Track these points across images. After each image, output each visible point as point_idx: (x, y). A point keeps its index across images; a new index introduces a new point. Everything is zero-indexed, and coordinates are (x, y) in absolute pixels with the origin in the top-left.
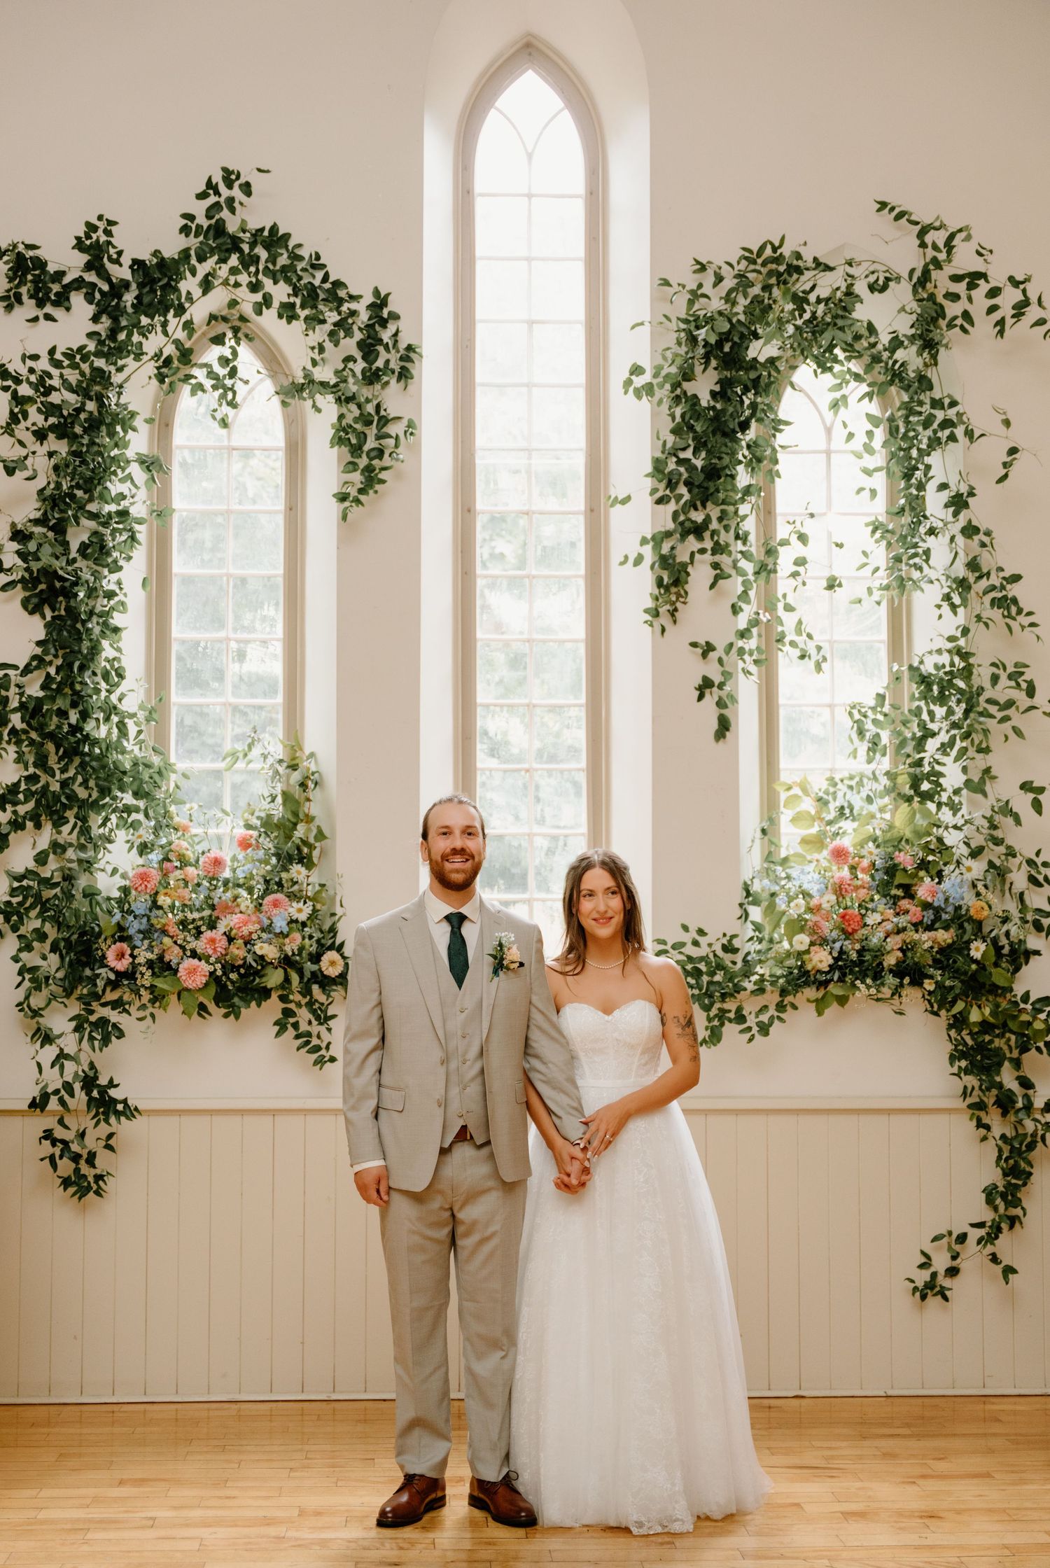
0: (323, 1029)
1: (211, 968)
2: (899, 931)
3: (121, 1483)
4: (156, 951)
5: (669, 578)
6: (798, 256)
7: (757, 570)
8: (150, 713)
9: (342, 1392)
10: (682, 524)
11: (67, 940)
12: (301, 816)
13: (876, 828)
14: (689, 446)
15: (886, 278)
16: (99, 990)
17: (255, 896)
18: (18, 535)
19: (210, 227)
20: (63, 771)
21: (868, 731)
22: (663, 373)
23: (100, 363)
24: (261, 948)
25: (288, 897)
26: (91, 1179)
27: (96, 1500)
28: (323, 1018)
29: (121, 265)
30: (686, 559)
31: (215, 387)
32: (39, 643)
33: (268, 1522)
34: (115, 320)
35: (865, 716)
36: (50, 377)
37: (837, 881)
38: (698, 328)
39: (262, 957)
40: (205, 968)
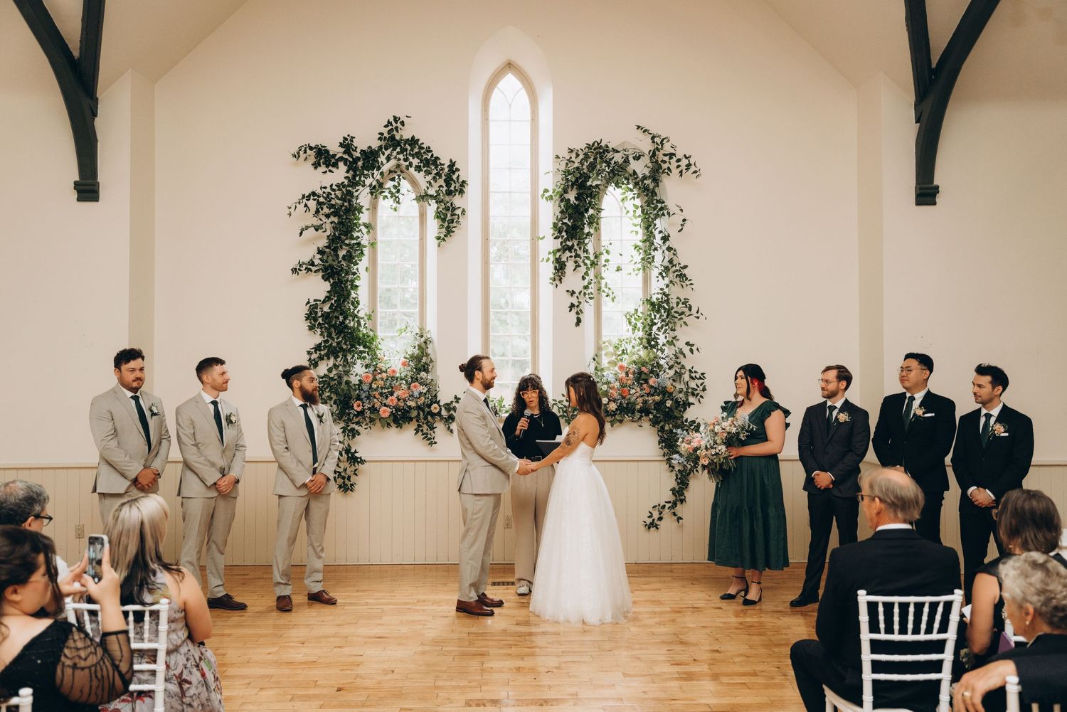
0: (432, 432)
1: (391, 410)
2: (642, 396)
3: (358, 591)
4: (371, 404)
5: (559, 267)
6: (607, 146)
7: (591, 263)
8: (369, 317)
11: (339, 400)
12: (425, 354)
13: (635, 358)
14: (566, 217)
15: (640, 155)
16: (351, 417)
17: (408, 383)
18: (320, 252)
19: (389, 137)
20: (338, 338)
22: (556, 191)
23: (350, 189)
24: (409, 403)
25: (420, 383)
26: (349, 485)
27: (348, 596)
28: (432, 428)
29: (356, 152)
30: (565, 259)
31: (391, 197)
32: (328, 292)
33: (406, 603)
34: (355, 172)
35: (631, 317)
36: (331, 194)
37: (620, 377)
38: (569, 174)
39: (410, 406)
40: (389, 410)
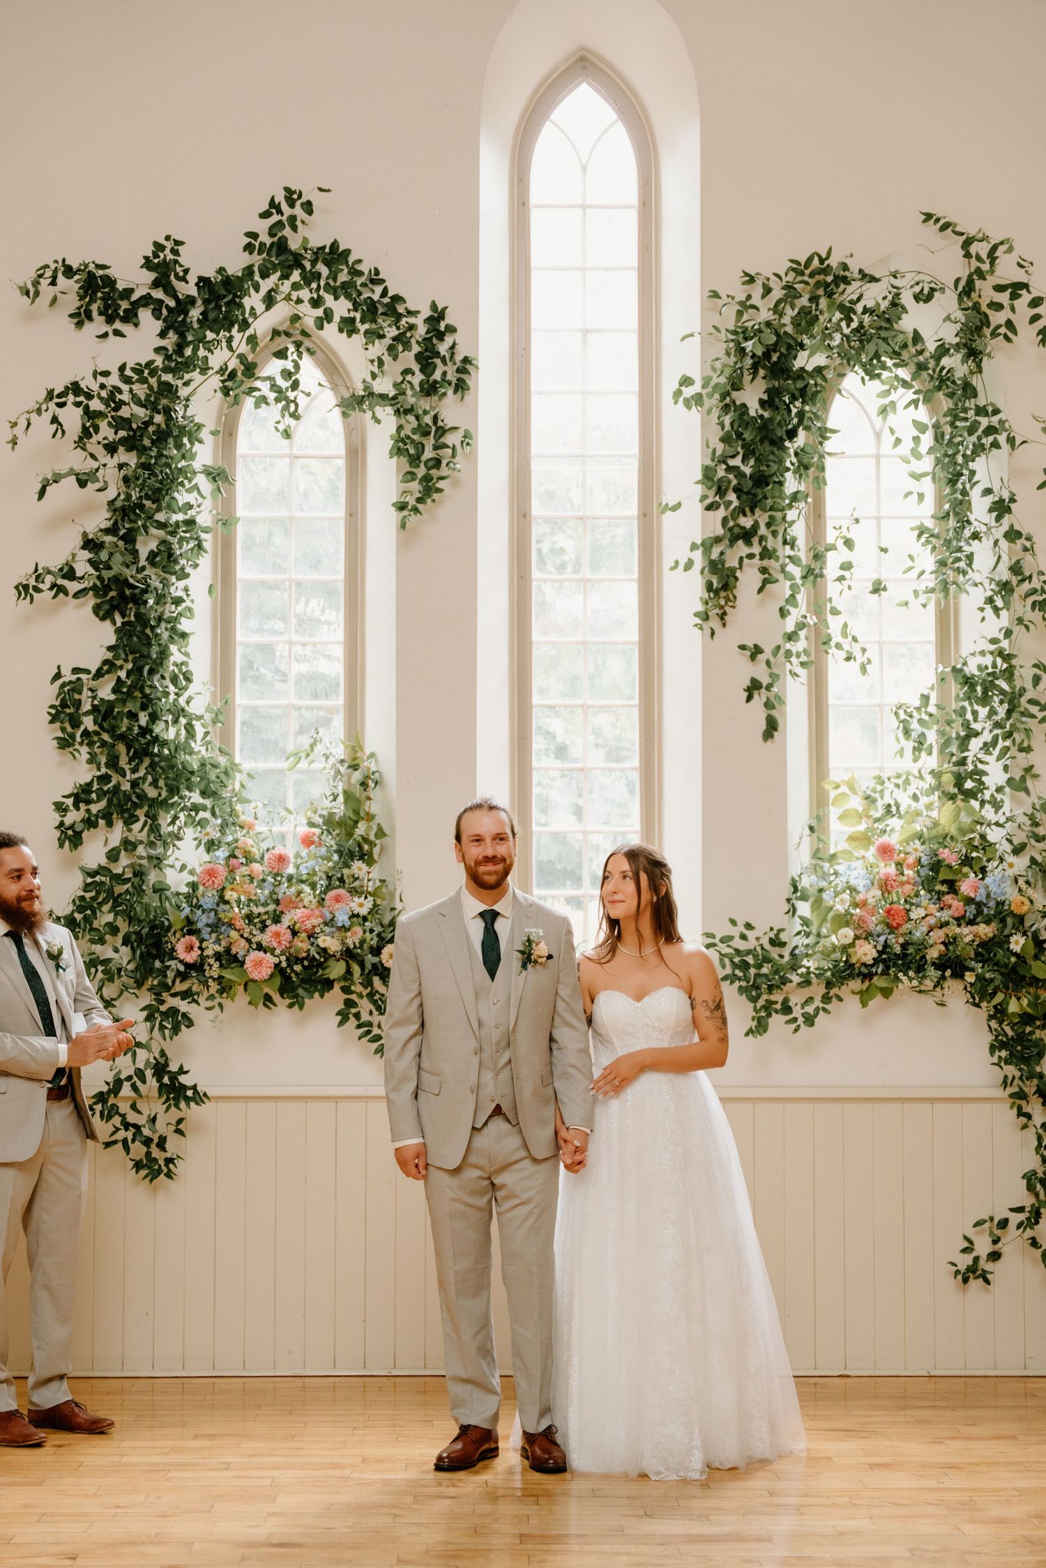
1: (276, 960)
2: (943, 925)
3: (196, 1437)
5: (718, 583)
6: (845, 267)
7: (804, 574)
8: (217, 715)
9: (403, 1368)
10: (731, 529)
11: (138, 933)
12: (362, 814)
13: (920, 825)
14: (738, 453)
15: (931, 288)
16: (169, 981)
17: (318, 892)
18: (90, 544)
19: (272, 244)
20: (134, 771)
21: (913, 730)
22: (712, 383)
23: (167, 377)
24: (324, 941)
25: (350, 892)
26: (161, 1162)
29: (187, 282)
30: (735, 564)
31: (277, 400)
32: (110, 648)
33: (334, 1466)
34: (182, 335)
35: (911, 716)
36: (120, 392)
37: (883, 877)
38: (746, 339)
39: (325, 950)
40: (270, 960)
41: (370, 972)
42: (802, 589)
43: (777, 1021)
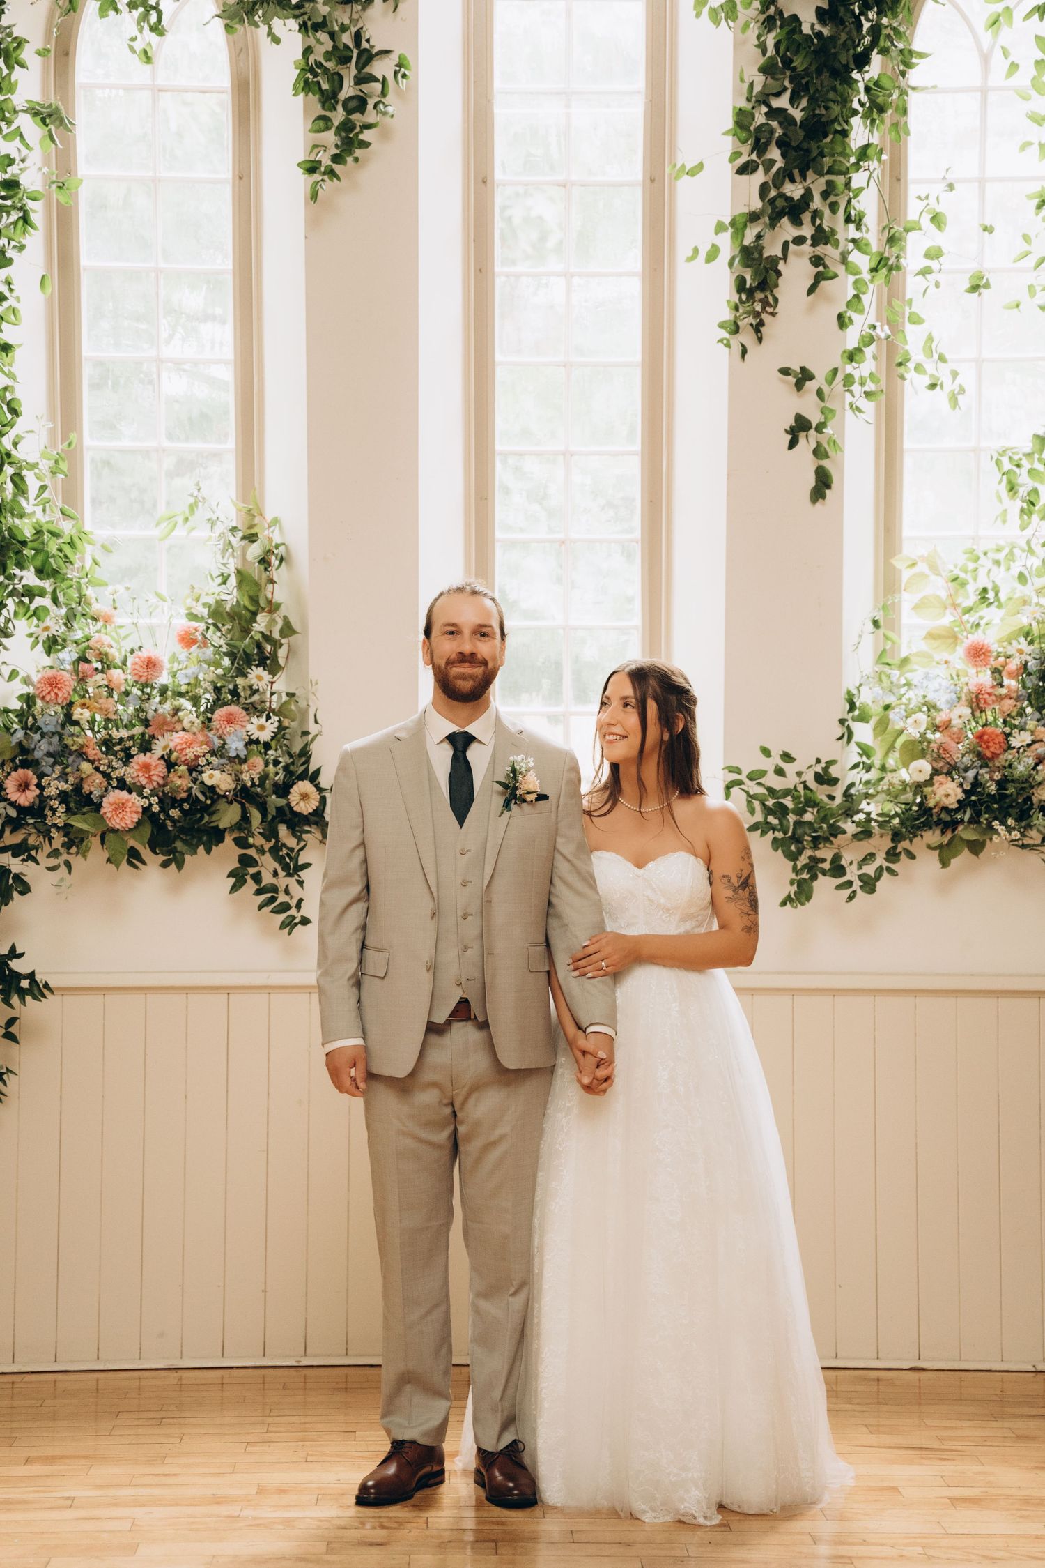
0: (292, 882)
1: (145, 803)
4: (71, 780)
5: (753, 280)
7: (874, 265)
8: (56, 462)
9: (316, 1356)
12: (262, 603)
13: (1029, 618)
14: (785, 89)
17: (202, 709)
24: (211, 776)
25: (246, 710)
28: (294, 868)
30: (776, 251)
35: (1018, 466)
37: (973, 689)
39: (212, 788)
40: (136, 802)
41: (274, 818)
42: (871, 286)
43: (824, 886)
